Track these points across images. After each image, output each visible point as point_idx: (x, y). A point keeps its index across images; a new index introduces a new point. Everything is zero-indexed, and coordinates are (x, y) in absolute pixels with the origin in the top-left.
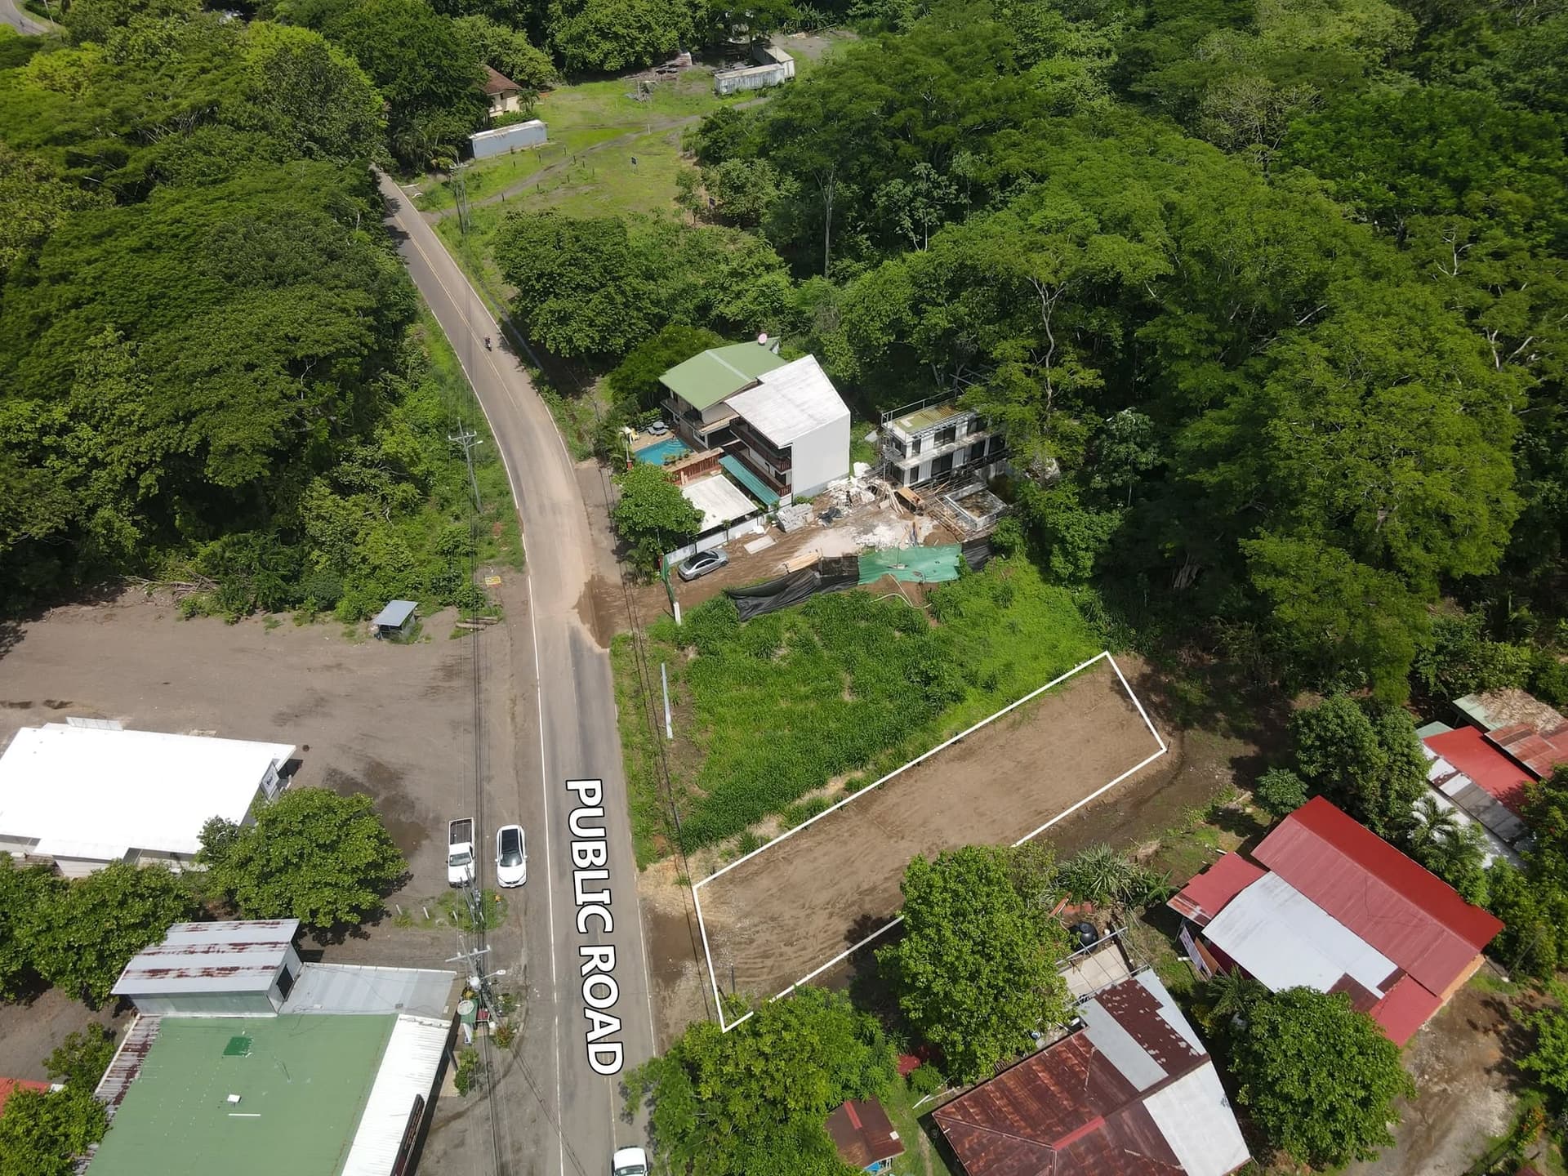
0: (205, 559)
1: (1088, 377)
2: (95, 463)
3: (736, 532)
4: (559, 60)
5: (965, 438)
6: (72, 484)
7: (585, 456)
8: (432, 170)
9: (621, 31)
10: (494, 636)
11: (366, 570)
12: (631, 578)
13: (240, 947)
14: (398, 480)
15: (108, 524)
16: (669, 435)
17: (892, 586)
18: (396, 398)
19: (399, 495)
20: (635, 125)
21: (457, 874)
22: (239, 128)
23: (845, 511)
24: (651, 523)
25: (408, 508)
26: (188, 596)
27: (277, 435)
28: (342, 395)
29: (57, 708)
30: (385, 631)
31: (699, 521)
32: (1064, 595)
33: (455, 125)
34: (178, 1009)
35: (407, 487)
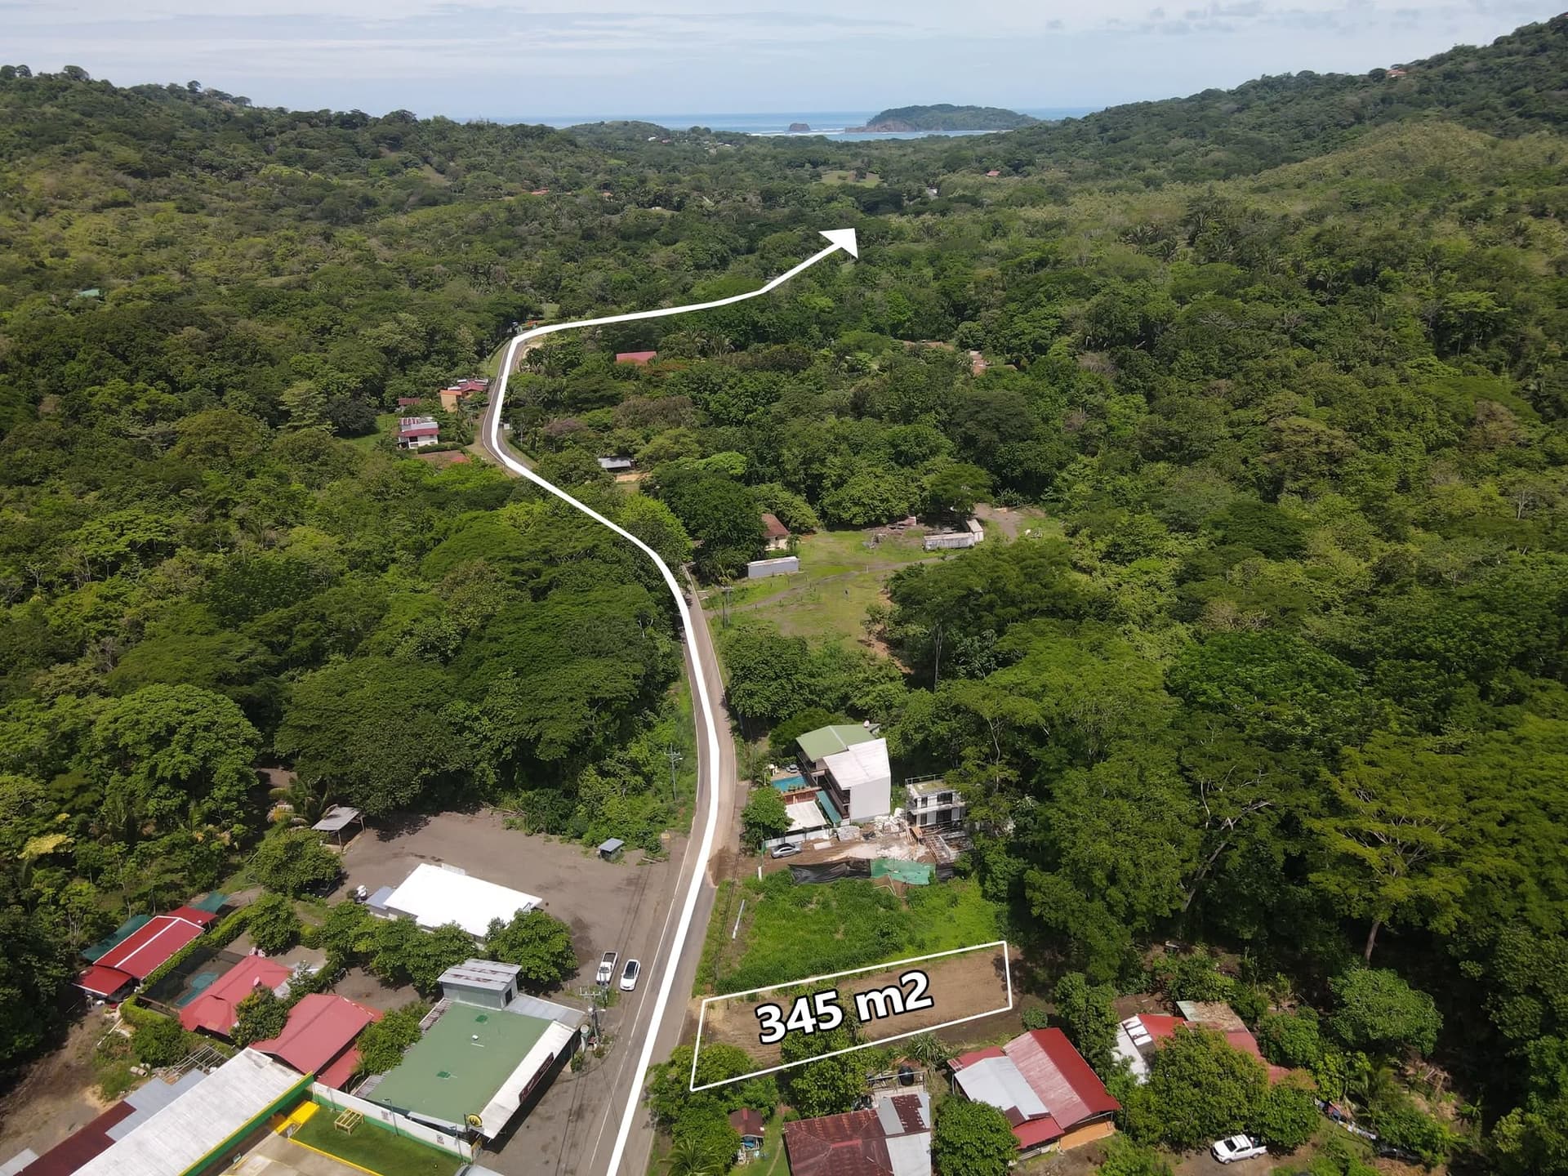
0: (525, 800)
1: (1012, 774)
2: (486, 738)
3: (812, 836)
4: (823, 515)
5: (958, 803)
6: (472, 747)
7: (745, 779)
8: (719, 583)
9: (866, 500)
10: (660, 868)
11: (603, 819)
12: (744, 851)
13: (494, 972)
14: (635, 774)
15: (483, 771)
16: (798, 774)
17: (888, 881)
18: (649, 726)
19: (633, 782)
20: (859, 566)
21: (600, 977)
22: (605, 562)
23: (879, 835)
24: (758, 820)
25: (637, 791)
26: (512, 818)
27: (576, 737)
28: (614, 721)
29: (437, 861)
30: (605, 854)
31: (789, 825)
32: (993, 907)
33: (739, 557)
34: (462, 998)
35: (639, 779)
